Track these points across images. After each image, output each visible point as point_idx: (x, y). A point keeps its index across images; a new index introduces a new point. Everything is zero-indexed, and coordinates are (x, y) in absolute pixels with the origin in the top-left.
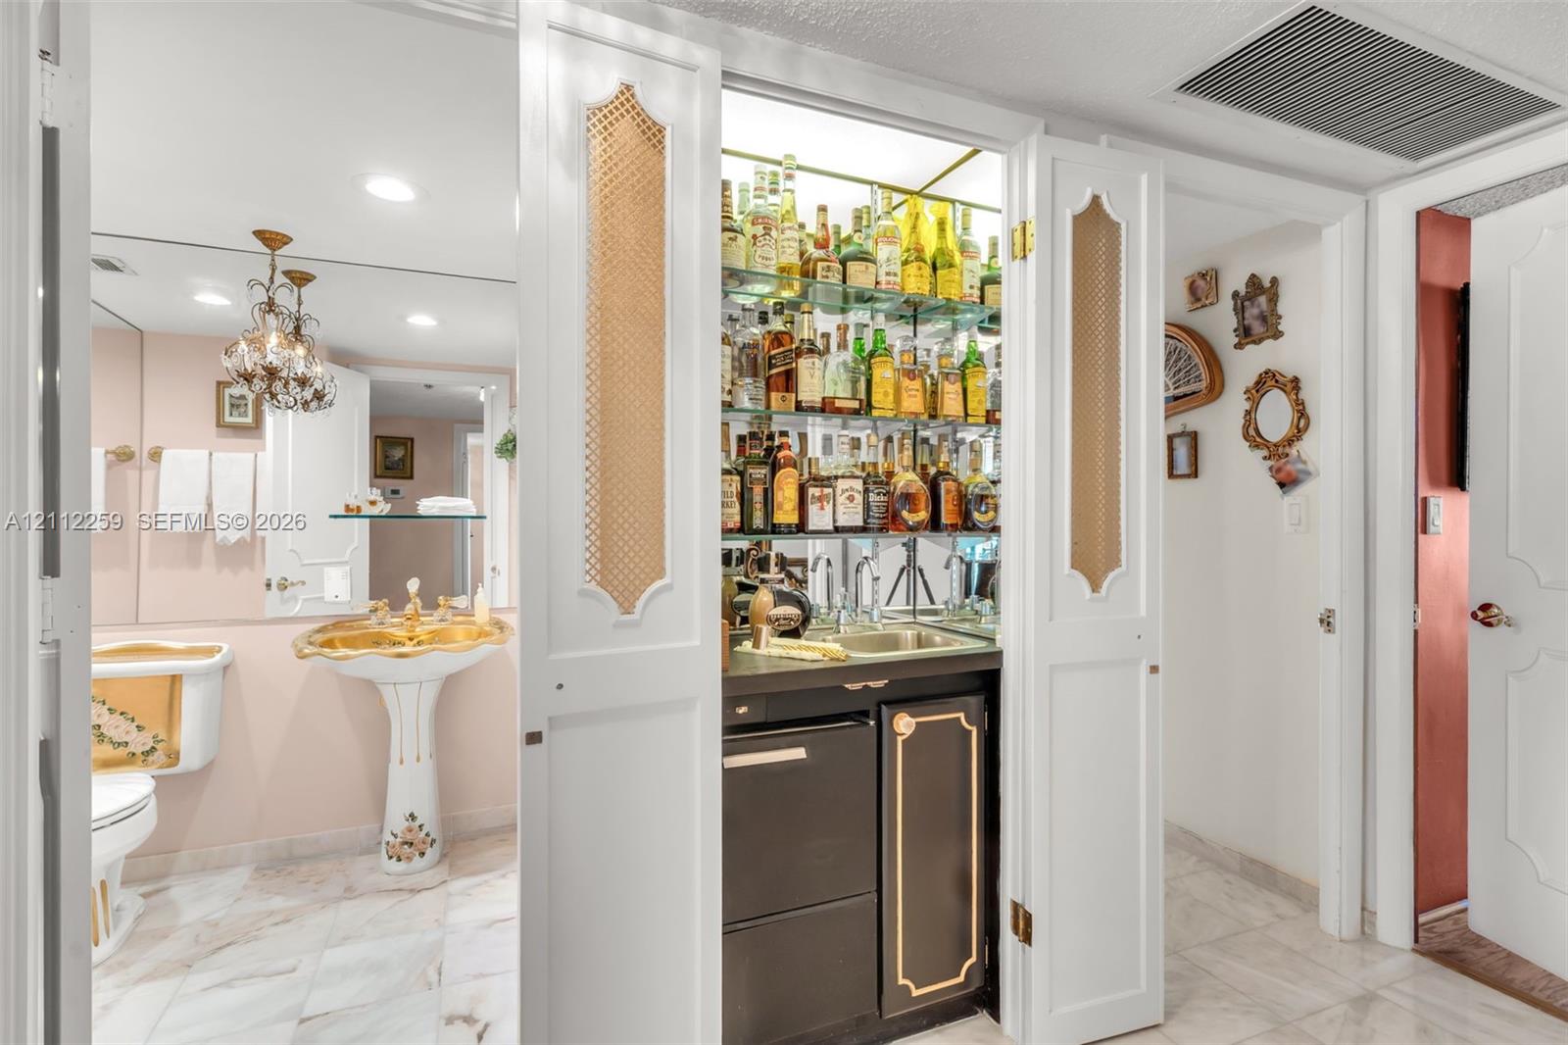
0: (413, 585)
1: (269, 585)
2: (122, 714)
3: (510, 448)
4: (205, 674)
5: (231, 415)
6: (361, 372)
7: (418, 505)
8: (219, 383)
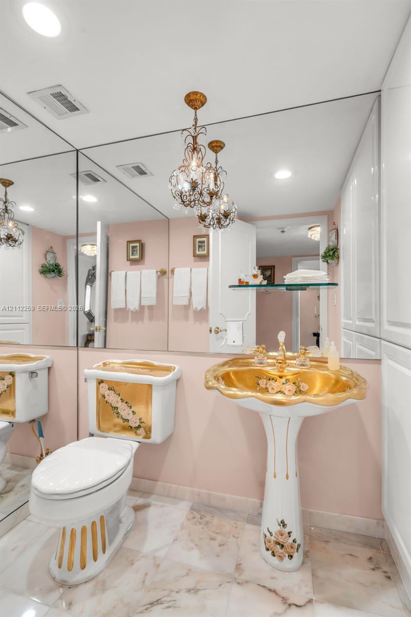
0: (281, 336)
1: (211, 331)
2: (126, 403)
3: (331, 254)
4: (165, 385)
5: (199, 251)
6: (253, 224)
7: (285, 279)
8: (194, 236)
